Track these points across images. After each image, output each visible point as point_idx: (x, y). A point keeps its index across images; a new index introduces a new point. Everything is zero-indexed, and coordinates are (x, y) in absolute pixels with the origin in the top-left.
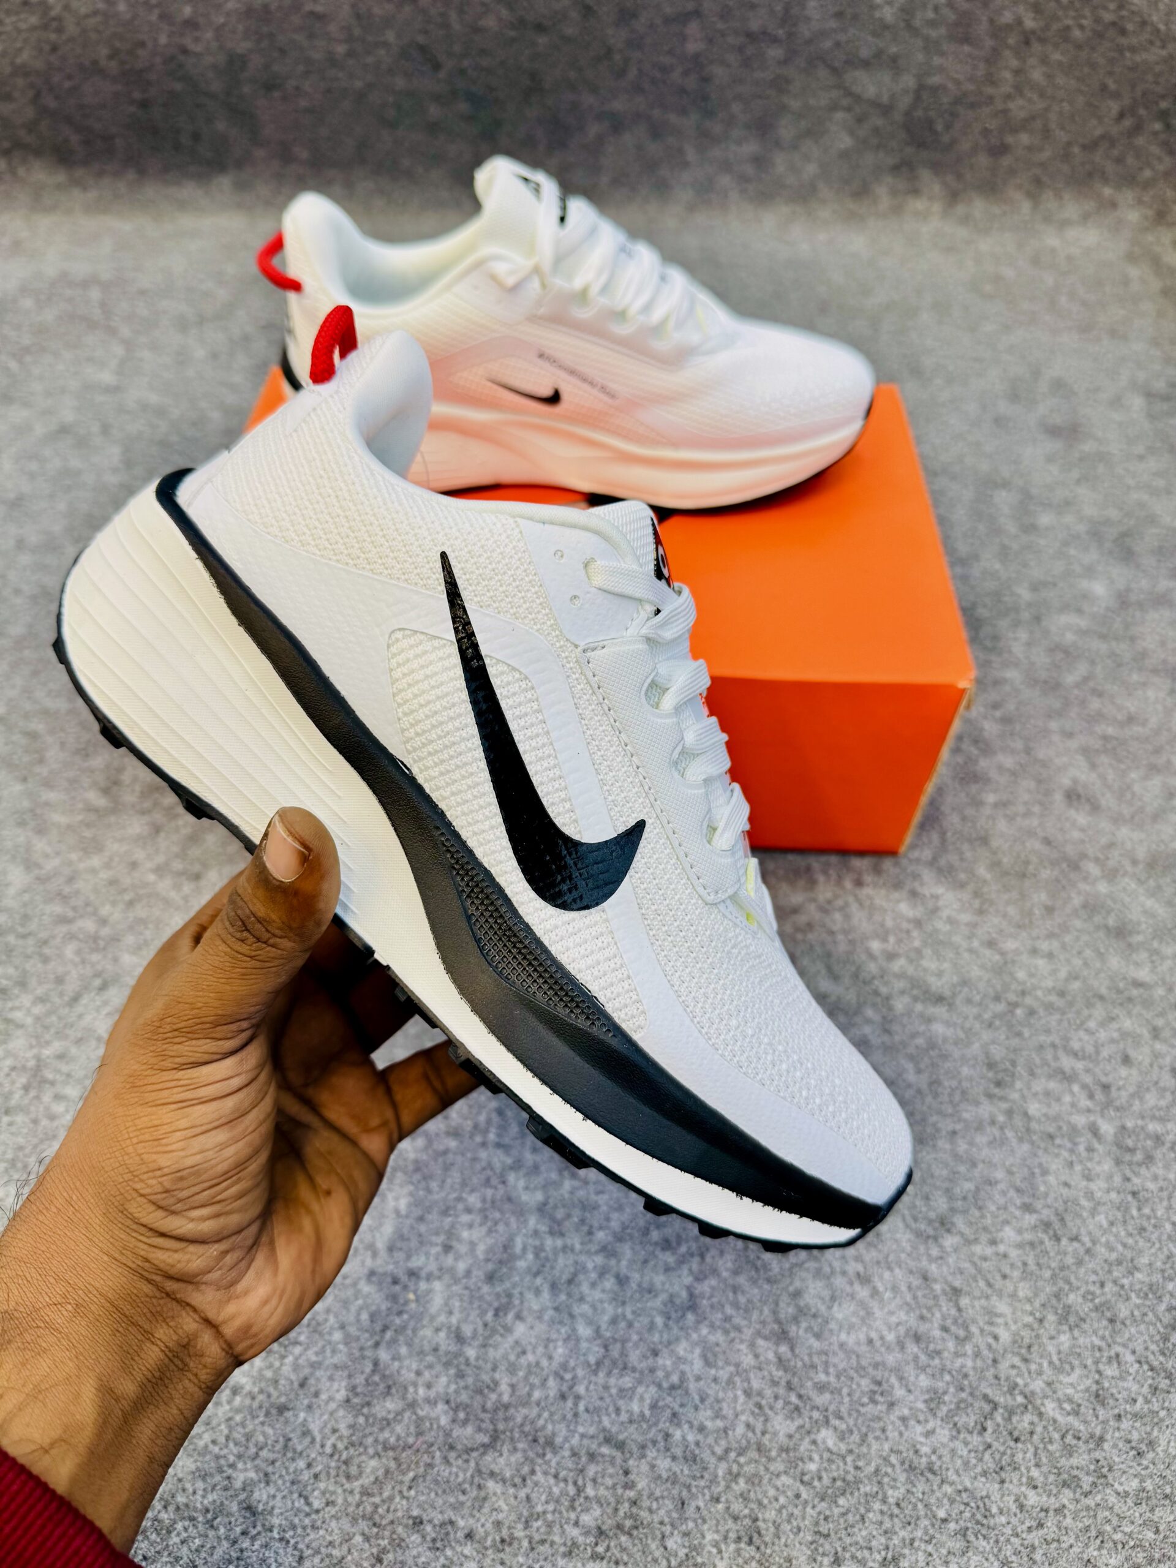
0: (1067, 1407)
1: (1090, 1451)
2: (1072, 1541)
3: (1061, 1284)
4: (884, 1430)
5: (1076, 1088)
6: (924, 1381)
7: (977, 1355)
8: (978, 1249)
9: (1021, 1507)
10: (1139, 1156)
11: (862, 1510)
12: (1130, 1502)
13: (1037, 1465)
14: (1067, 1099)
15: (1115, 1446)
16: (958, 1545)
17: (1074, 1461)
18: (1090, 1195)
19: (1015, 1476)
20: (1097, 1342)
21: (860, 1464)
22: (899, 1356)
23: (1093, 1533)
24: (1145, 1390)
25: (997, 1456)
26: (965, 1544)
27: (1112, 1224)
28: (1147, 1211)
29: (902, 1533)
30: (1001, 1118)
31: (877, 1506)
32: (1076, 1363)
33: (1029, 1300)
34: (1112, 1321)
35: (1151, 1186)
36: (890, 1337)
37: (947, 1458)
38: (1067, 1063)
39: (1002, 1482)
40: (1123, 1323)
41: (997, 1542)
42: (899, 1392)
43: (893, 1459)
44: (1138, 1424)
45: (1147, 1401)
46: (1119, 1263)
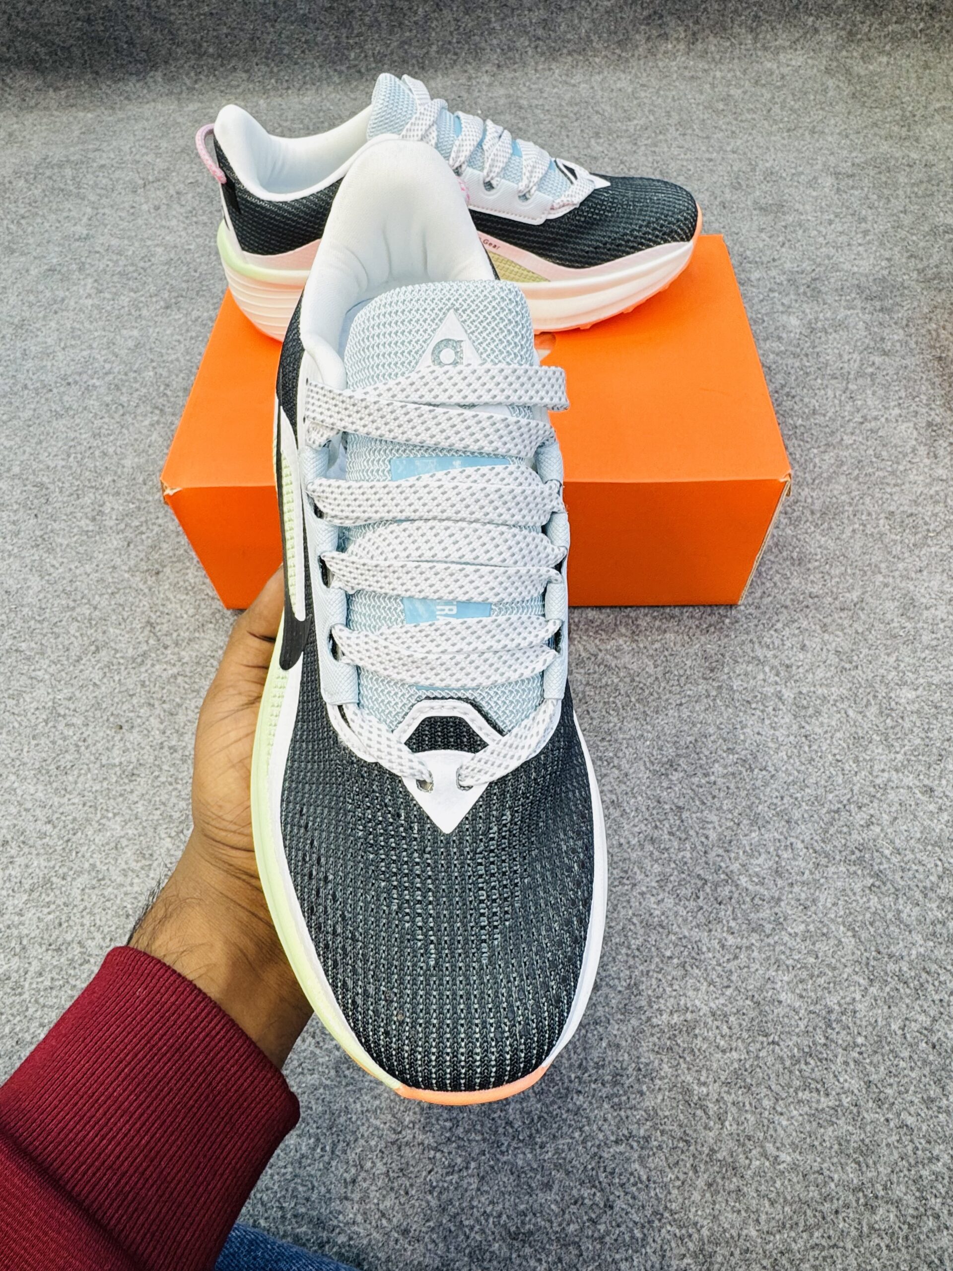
0: (755, 879)
1: (771, 908)
2: (758, 966)
3: (753, 799)
4: (629, 902)
5: (767, 669)
6: (657, 868)
7: (694, 849)
8: (695, 780)
9: (723, 946)
10: (811, 711)
11: (614, 954)
12: (798, 940)
13: (734, 919)
14: (761, 676)
15: (788, 904)
16: (680, 972)
17: (761, 915)
18: (775, 739)
19: (719, 926)
20: (777, 836)
21: (613, 924)
22: (640, 853)
23: (773, 961)
24: (811, 866)
25: (706, 914)
26: (683, 972)
27: (789, 757)
28: (815, 747)
29: (641, 968)
30: (714, 693)
31: (624, 951)
32: (762, 851)
33: (730, 811)
34: (788, 822)
35: (819, 730)
36: (634, 841)
37: (672, 918)
38: (760, 653)
39: (710, 931)
40: (796, 823)
41: (706, 970)
42: (640, 877)
43: (635, 920)
44: (805, 889)
45: (811, 873)
46: (794, 783)
